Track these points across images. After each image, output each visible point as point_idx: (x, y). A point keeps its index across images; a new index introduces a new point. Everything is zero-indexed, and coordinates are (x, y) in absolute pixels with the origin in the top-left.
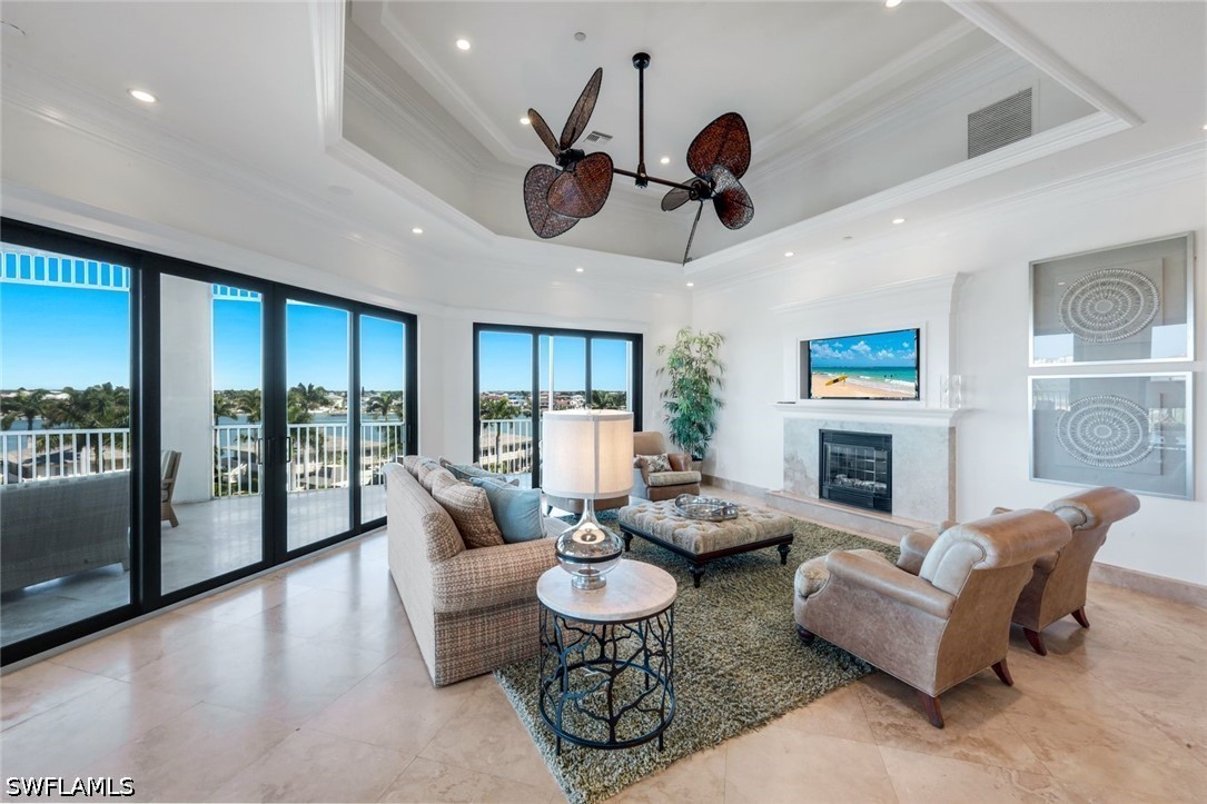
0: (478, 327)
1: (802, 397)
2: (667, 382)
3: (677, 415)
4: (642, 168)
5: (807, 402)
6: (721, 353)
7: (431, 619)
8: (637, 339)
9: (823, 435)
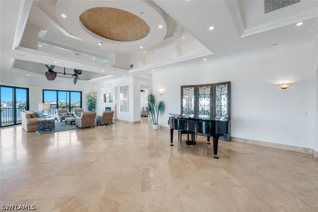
0: (43, 90)
1: (104, 102)
2: (87, 100)
3: (88, 106)
4: (65, 72)
5: (106, 103)
6: (97, 95)
7: (26, 125)
8: (81, 92)
9: (106, 108)
